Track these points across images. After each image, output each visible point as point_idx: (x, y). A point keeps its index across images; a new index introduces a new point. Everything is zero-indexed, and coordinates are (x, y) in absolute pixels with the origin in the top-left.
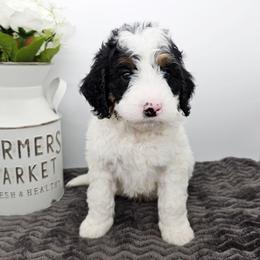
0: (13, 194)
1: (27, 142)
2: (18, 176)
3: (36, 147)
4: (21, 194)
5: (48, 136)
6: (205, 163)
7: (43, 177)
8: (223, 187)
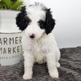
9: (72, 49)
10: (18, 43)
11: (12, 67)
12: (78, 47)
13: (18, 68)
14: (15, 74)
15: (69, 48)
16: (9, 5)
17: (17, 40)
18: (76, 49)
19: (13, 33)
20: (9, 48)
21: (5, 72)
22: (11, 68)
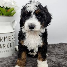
0: (2, 52)
1: (7, 37)
2: (4, 47)
3: (9, 39)
4: (5, 52)
5: (12, 36)
6: (55, 44)
7: (11, 47)
8: (59, 51)
9: (55, 45)
10: (10, 40)
11: (7, 58)
12: (60, 43)
13: (11, 59)
14: (8, 63)
15: (52, 44)
16: (4, 12)
17: (9, 38)
18: (58, 45)
19: (6, 33)
20: (4, 44)
21: (1, 62)
22: (5, 59)
